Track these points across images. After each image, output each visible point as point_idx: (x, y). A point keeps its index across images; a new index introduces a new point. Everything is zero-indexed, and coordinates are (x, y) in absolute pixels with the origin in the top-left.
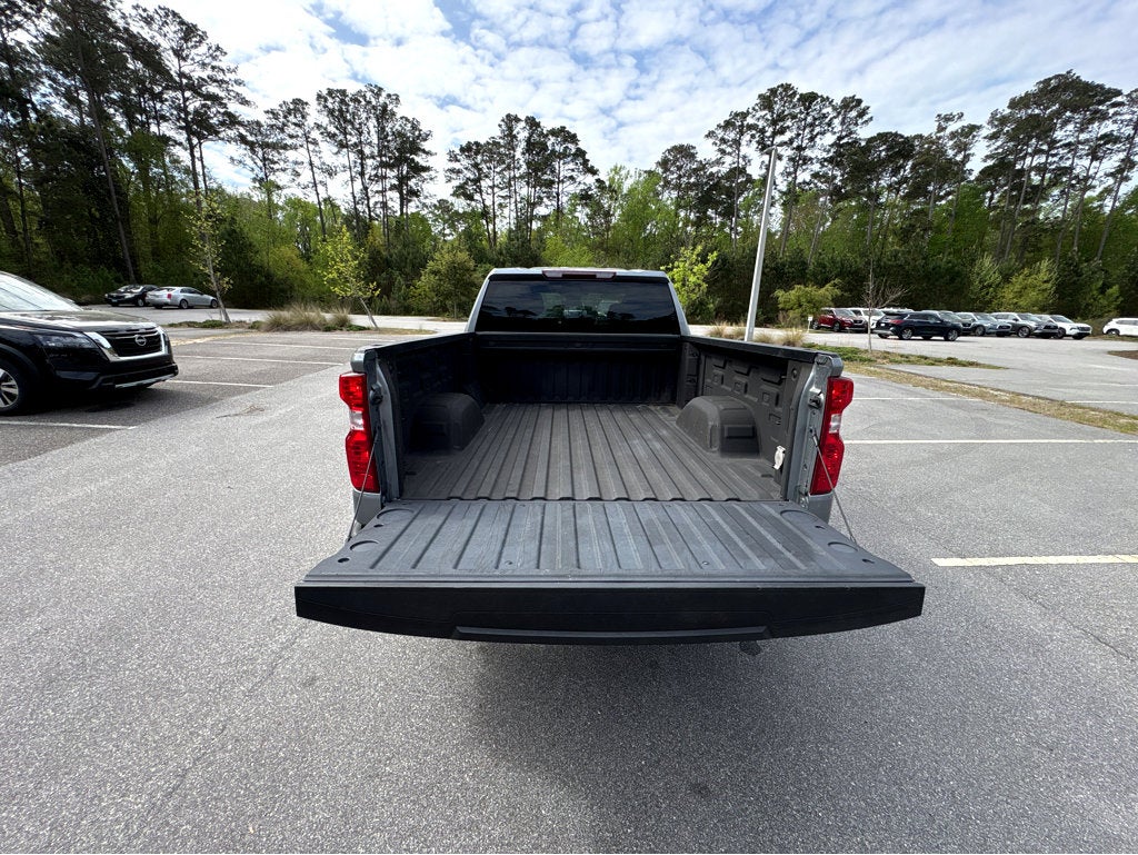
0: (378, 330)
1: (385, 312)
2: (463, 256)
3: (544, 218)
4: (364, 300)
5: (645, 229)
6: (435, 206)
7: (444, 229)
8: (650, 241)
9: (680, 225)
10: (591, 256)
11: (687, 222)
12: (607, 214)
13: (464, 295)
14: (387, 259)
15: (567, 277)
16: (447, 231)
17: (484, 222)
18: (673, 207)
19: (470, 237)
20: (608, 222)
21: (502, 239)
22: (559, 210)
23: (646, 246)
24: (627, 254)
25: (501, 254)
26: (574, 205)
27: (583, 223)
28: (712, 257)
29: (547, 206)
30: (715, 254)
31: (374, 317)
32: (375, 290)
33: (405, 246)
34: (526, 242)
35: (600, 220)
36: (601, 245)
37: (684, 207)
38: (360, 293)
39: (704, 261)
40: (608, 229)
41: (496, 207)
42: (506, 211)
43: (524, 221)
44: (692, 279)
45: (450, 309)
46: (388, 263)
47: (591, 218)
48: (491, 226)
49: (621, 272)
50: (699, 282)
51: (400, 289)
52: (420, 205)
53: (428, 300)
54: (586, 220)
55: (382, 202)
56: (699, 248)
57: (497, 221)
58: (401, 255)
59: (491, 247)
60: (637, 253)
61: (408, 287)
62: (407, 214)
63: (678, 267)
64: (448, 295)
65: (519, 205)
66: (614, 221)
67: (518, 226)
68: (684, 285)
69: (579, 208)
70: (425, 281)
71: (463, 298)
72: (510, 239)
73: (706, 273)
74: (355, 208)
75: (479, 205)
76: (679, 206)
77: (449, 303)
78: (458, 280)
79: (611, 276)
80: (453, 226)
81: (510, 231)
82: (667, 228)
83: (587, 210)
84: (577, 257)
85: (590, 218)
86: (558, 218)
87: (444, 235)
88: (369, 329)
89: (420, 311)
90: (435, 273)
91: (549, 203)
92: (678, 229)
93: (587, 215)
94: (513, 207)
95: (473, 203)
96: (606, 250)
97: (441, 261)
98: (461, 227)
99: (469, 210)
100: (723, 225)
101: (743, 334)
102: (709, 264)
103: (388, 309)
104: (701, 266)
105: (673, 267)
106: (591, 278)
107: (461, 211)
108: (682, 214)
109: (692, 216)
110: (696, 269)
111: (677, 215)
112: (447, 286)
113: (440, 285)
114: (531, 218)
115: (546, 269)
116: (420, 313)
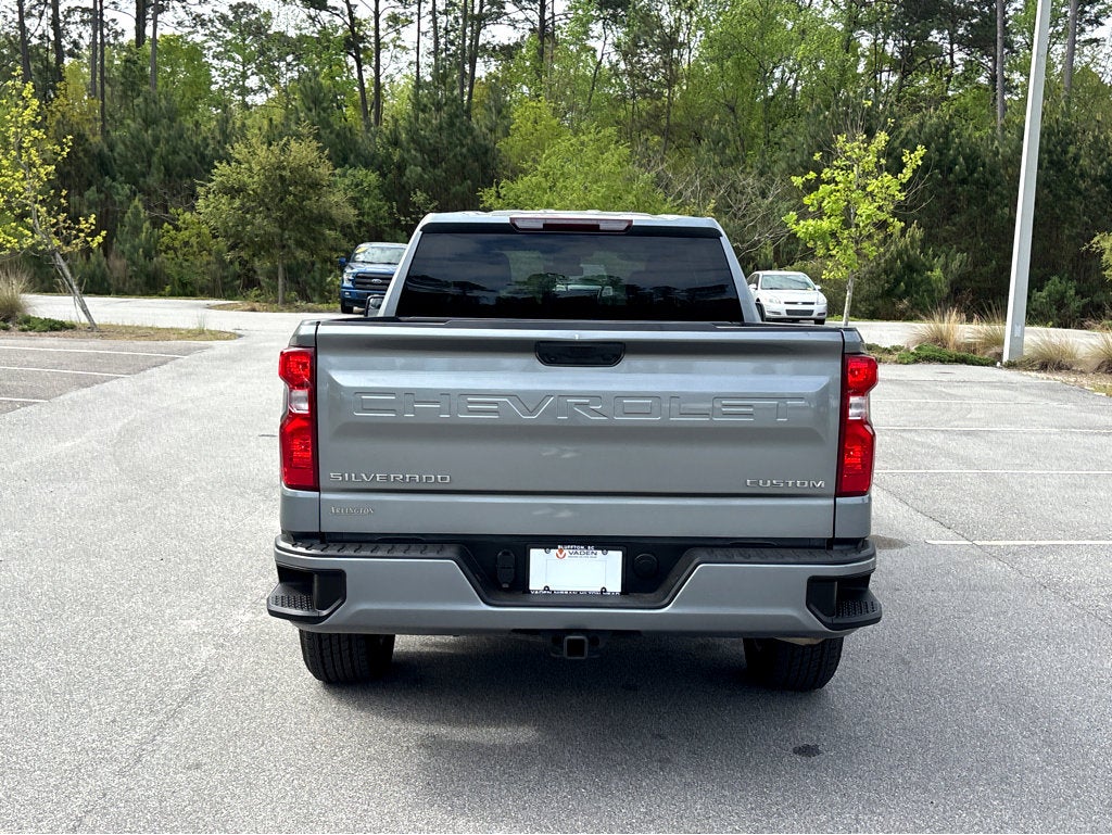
0: (93, 329)
1: (97, 286)
2: (303, 152)
3: (507, 52)
4: (64, 257)
5: (767, 81)
6: (223, 18)
7: (244, 76)
8: (781, 110)
9: (861, 69)
10: (624, 150)
11: (878, 60)
12: (670, 43)
13: (300, 244)
14: (100, 154)
15: (552, 229)
16: (253, 82)
17: (351, 61)
18: (840, 26)
19: (316, 102)
20: (670, 63)
21: (396, 103)
22: (544, 32)
23: (771, 123)
24: (720, 143)
25: (396, 143)
26: (584, 24)
27: (606, 64)
28: (913, 159)
29: (513, 23)
30: (921, 151)
31: (88, 300)
32: (93, 234)
33: (149, 122)
34: (460, 114)
35: (650, 58)
36: (652, 122)
37: (868, 26)
38: (56, 242)
39: (896, 167)
40: (671, 81)
41: (383, 25)
42: (409, 35)
43: (456, 59)
44: (865, 209)
45: (264, 280)
46: (103, 164)
47: (628, 51)
48: (368, 73)
49: (640, 219)
50: (883, 216)
51: (136, 230)
52: (188, 21)
53: (205, 257)
54: (614, 58)
55: (92, 11)
56: (882, 138)
57: (385, 56)
58: (137, 144)
59: (368, 127)
60: (746, 142)
61: (156, 223)
62: (154, 41)
63: (832, 181)
64: (264, 246)
65: (442, 20)
66: (687, 59)
67: (440, 77)
68: (847, 224)
69: (597, 28)
70: (209, 209)
71: (301, 255)
72: (418, 106)
73: (901, 197)
74: (21, 25)
75: (338, 21)
76: (854, 23)
77: (261, 265)
78: (291, 211)
79: (623, 226)
80: (269, 71)
81: (419, 84)
82: (824, 78)
83: (618, 33)
84: (589, 152)
85: (625, 55)
86: (541, 52)
87: (245, 91)
88: (72, 327)
89: (184, 285)
90: (233, 191)
91: (520, 16)
92: (857, 77)
93: (617, 46)
94: (426, 24)
95: (325, 16)
96: (667, 133)
97: (250, 162)
98: (288, 75)
99: (311, 31)
100: (972, 68)
101: (1000, 342)
102: (907, 174)
103: (104, 278)
104: (887, 178)
105: (819, 181)
106: (591, 229)
107: (292, 33)
108: (865, 41)
109: (890, 48)
110: (873, 185)
111: (849, 45)
112: (262, 223)
113: (243, 222)
114: (475, 52)
115: (517, 214)
116: (186, 289)
